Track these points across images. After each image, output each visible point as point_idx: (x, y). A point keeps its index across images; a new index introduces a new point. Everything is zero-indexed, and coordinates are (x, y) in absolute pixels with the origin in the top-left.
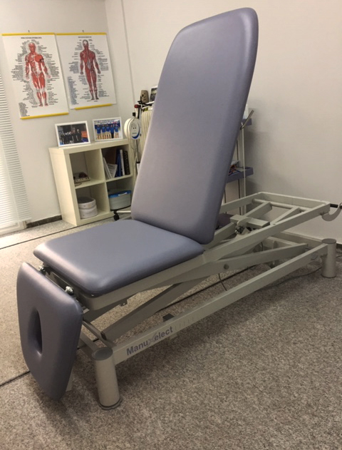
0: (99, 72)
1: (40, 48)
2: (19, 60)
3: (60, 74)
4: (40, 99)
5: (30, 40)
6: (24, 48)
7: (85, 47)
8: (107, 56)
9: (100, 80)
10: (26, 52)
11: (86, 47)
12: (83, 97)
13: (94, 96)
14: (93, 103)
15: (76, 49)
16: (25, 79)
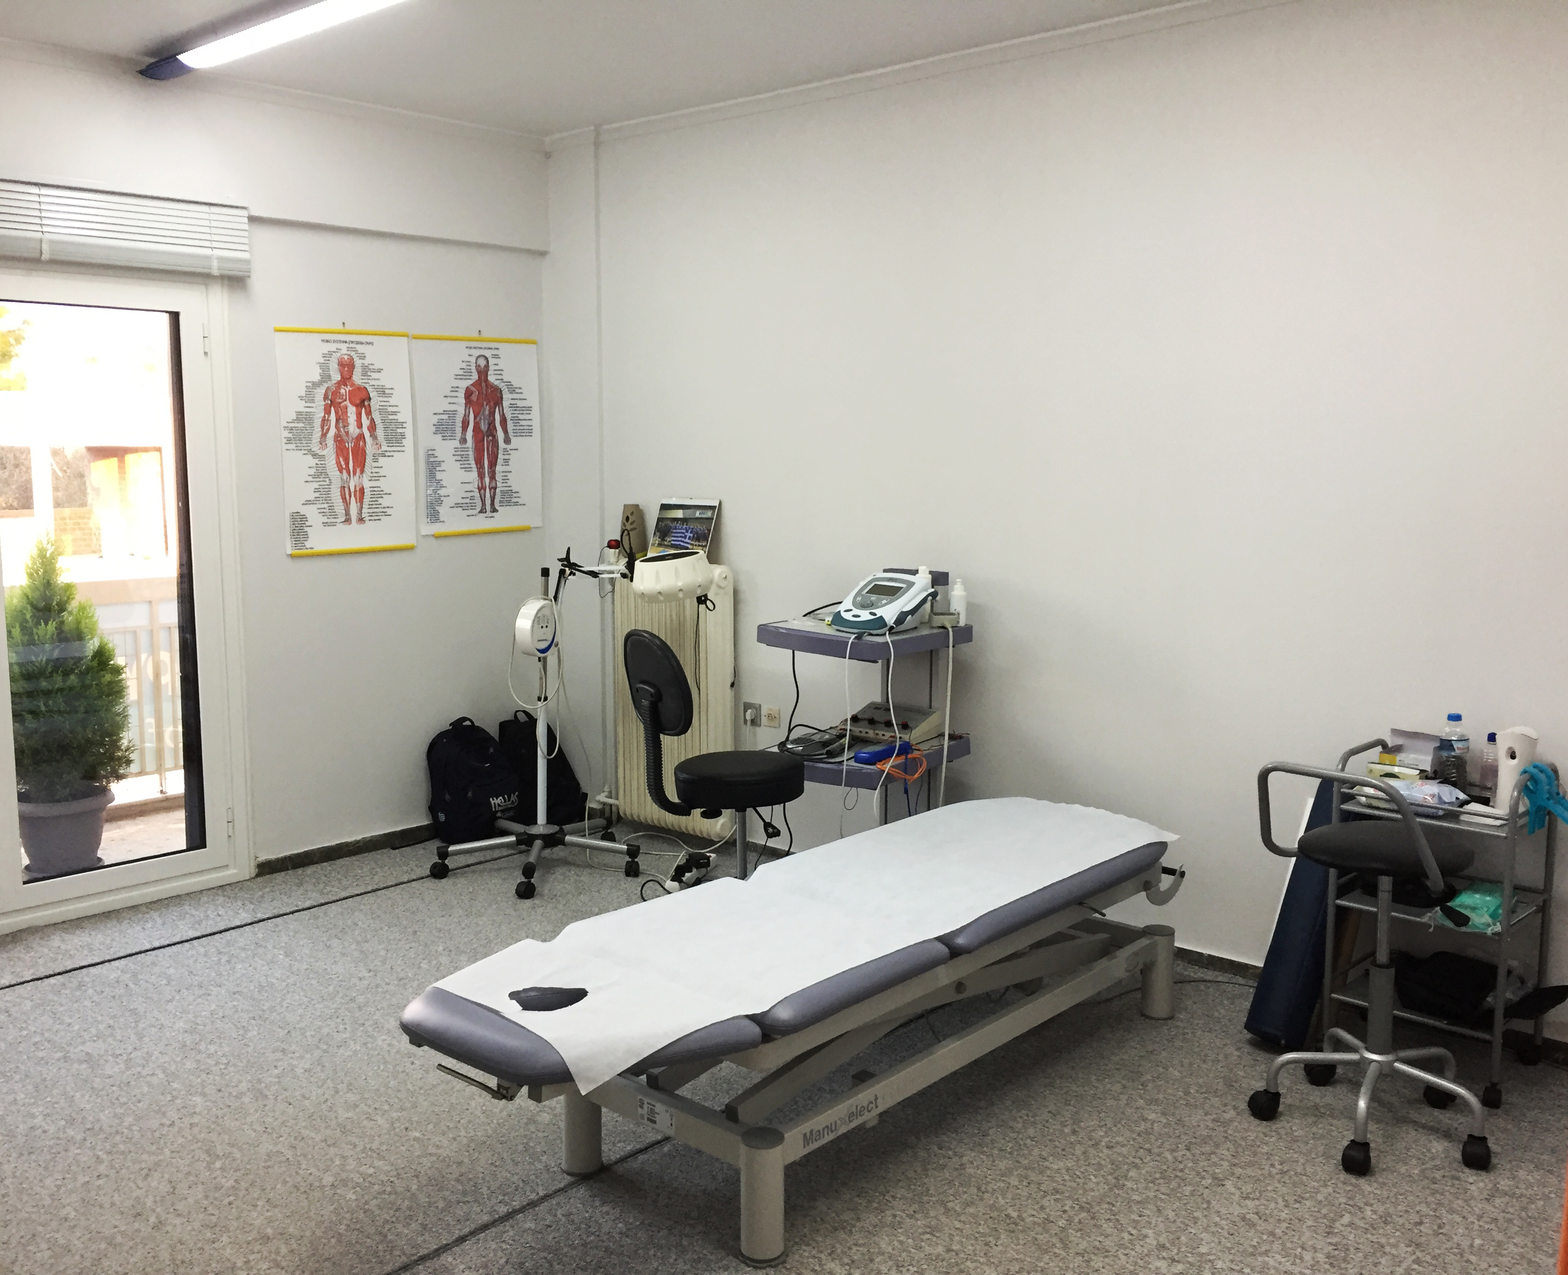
0: (507, 441)
1: (366, 370)
2: (308, 397)
3: (408, 442)
4: (347, 504)
5: (344, 347)
6: (324, 367)
7: (479, 373)
8: (532, 400)
9: (506, 461)
10: (329, 377)
11: (483, 373)
12: (458, 505)
13: (488, 502)
14: (482, 523)
15: (458, 377)
16: (316, 448)
